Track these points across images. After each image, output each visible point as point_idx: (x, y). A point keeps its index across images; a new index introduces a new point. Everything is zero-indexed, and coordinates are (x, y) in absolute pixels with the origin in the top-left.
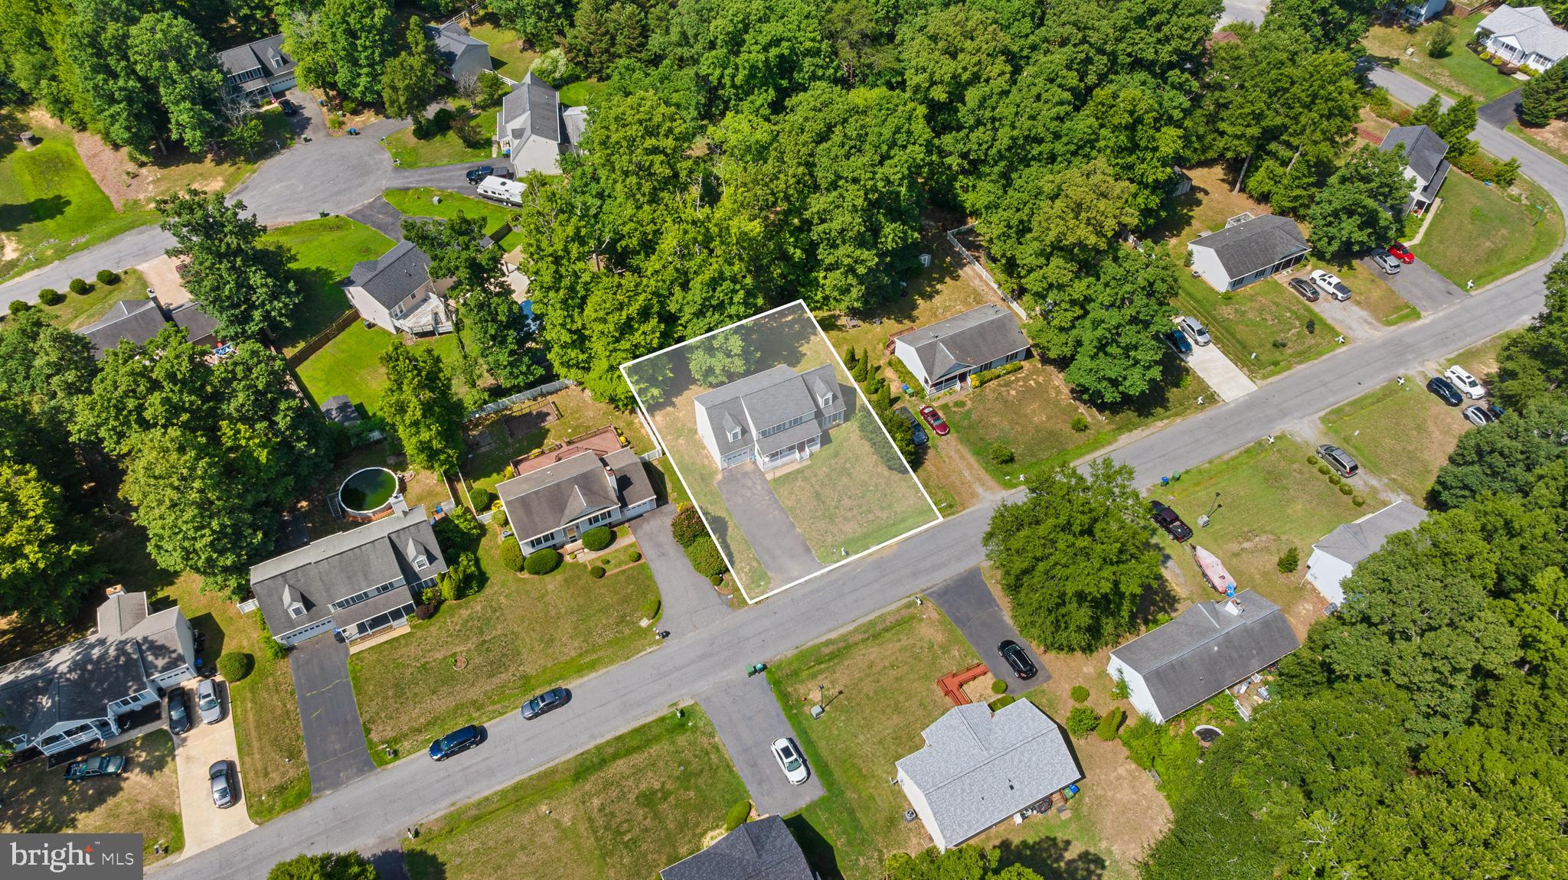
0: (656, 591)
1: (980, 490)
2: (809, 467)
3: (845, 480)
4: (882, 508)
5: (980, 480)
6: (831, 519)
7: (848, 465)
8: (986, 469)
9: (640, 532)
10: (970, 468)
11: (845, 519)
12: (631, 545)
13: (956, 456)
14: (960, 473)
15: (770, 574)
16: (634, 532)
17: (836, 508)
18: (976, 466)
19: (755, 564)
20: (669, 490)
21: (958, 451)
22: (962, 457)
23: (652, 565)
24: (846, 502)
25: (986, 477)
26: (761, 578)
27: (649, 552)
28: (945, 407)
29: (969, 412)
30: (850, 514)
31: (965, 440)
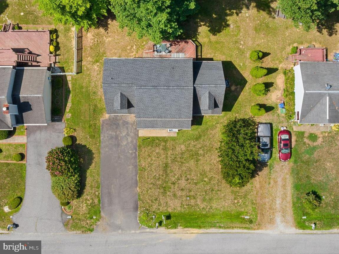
0: (23, 191)
1: (278, 219)
2: (173, 139)
3: (192, 162)
4: (204, 200)
5: (284, 211)
6: (165, 190)
7: (201, 152)
8: (294, 204)
9: (32, 137)
10: (284, 199)
11: (175, 195)
12: (21, 145)
13: (280, 183)
14: (274, 200)
15: (102, 214)
16: (28, 136)
17: (174, 183)
18: (289, 198)
19: (96, 201)
20: (67, 110)
21: (284, 179)
22: (284, 186)
23: (29, 168)
24: (183, 183)
25: (290, 211)
26: (96, 213)
27: (30, 157)
28: (301, 135)
29: (314, 148)
30: (179, 193)
31: (295, 172)
